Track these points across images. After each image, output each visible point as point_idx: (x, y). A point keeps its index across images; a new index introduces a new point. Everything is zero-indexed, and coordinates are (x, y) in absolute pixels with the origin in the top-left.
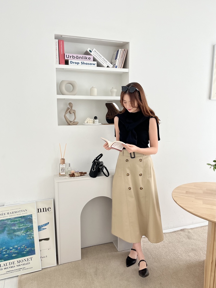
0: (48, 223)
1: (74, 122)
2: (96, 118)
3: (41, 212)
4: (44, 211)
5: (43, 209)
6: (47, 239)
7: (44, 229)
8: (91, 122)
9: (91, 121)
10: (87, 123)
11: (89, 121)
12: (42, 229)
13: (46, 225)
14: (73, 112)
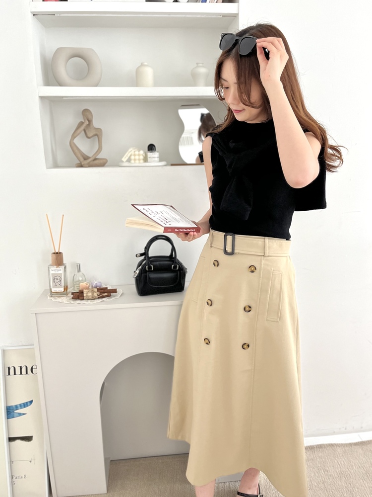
0: (31, 402)
1: (95, 159)
2: (151, 148)
3: (15, 374)
4: (21, 373)
5: (21, 368)
6: (28, 439)
7: (20, 414)
8: (139, 160)
9: (139, 155)
10: (129, 160)
11: (135, 155)
12: (15, 415)
13: (25, 405)
14: (94, 133)
